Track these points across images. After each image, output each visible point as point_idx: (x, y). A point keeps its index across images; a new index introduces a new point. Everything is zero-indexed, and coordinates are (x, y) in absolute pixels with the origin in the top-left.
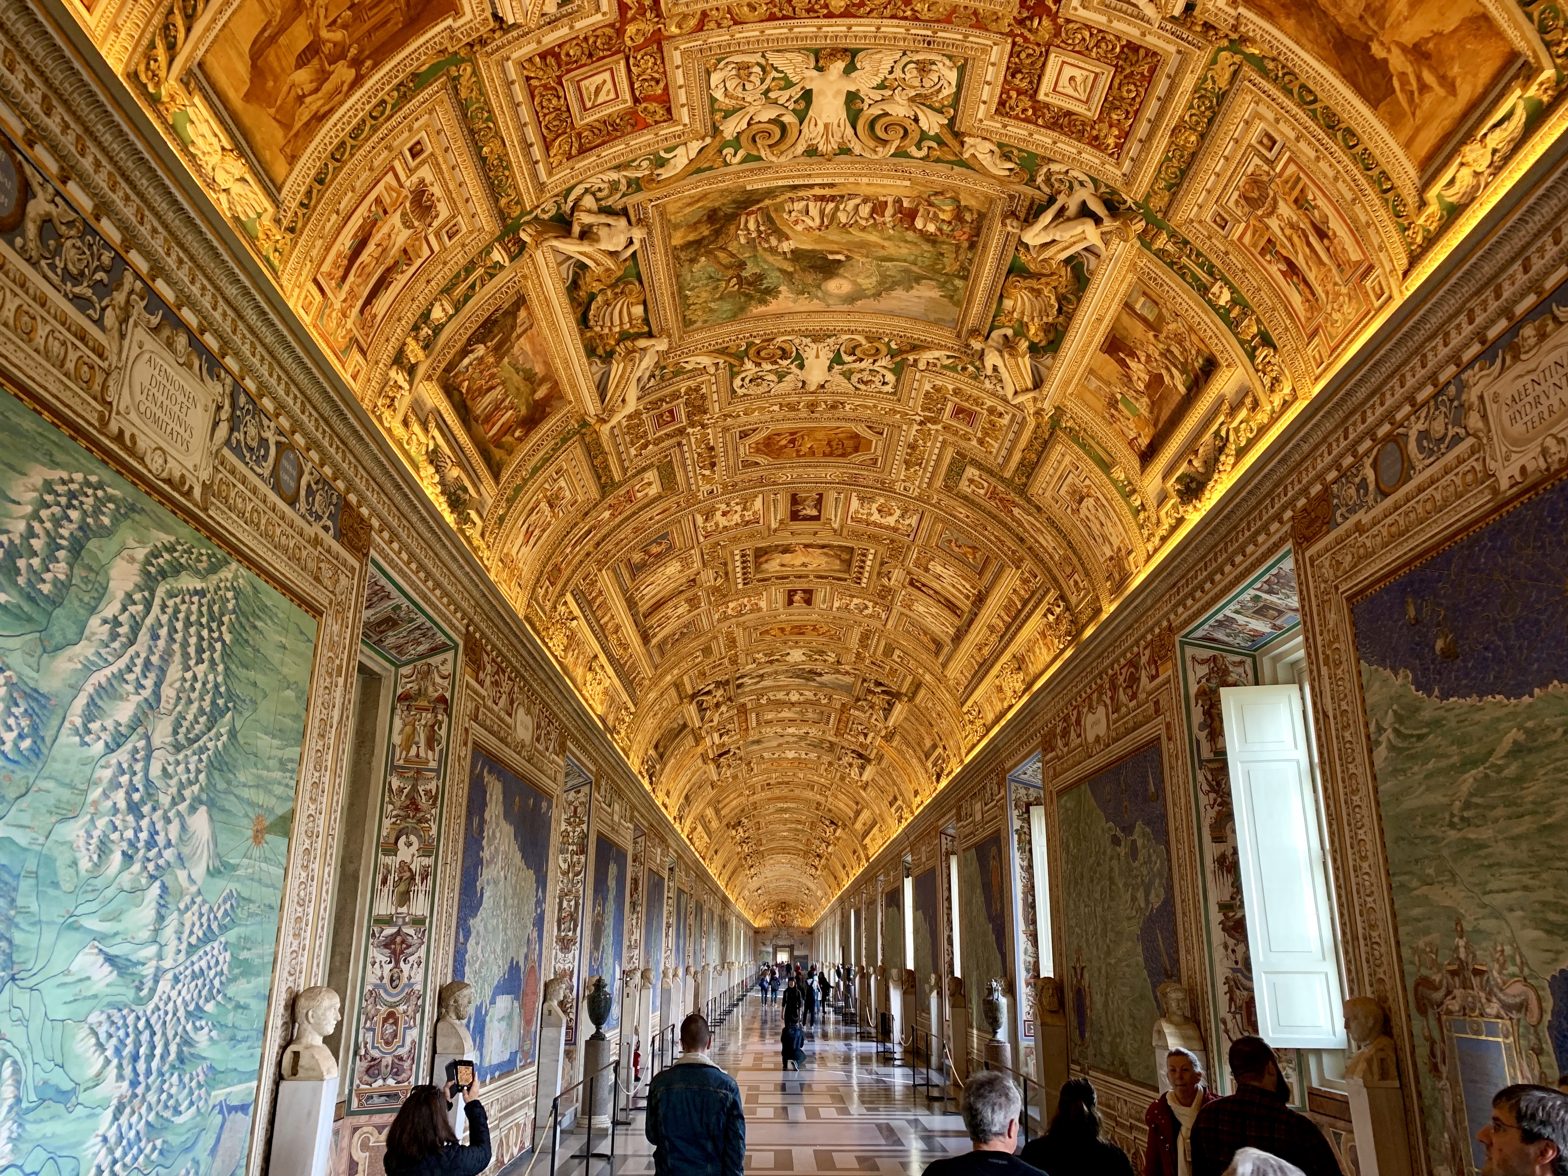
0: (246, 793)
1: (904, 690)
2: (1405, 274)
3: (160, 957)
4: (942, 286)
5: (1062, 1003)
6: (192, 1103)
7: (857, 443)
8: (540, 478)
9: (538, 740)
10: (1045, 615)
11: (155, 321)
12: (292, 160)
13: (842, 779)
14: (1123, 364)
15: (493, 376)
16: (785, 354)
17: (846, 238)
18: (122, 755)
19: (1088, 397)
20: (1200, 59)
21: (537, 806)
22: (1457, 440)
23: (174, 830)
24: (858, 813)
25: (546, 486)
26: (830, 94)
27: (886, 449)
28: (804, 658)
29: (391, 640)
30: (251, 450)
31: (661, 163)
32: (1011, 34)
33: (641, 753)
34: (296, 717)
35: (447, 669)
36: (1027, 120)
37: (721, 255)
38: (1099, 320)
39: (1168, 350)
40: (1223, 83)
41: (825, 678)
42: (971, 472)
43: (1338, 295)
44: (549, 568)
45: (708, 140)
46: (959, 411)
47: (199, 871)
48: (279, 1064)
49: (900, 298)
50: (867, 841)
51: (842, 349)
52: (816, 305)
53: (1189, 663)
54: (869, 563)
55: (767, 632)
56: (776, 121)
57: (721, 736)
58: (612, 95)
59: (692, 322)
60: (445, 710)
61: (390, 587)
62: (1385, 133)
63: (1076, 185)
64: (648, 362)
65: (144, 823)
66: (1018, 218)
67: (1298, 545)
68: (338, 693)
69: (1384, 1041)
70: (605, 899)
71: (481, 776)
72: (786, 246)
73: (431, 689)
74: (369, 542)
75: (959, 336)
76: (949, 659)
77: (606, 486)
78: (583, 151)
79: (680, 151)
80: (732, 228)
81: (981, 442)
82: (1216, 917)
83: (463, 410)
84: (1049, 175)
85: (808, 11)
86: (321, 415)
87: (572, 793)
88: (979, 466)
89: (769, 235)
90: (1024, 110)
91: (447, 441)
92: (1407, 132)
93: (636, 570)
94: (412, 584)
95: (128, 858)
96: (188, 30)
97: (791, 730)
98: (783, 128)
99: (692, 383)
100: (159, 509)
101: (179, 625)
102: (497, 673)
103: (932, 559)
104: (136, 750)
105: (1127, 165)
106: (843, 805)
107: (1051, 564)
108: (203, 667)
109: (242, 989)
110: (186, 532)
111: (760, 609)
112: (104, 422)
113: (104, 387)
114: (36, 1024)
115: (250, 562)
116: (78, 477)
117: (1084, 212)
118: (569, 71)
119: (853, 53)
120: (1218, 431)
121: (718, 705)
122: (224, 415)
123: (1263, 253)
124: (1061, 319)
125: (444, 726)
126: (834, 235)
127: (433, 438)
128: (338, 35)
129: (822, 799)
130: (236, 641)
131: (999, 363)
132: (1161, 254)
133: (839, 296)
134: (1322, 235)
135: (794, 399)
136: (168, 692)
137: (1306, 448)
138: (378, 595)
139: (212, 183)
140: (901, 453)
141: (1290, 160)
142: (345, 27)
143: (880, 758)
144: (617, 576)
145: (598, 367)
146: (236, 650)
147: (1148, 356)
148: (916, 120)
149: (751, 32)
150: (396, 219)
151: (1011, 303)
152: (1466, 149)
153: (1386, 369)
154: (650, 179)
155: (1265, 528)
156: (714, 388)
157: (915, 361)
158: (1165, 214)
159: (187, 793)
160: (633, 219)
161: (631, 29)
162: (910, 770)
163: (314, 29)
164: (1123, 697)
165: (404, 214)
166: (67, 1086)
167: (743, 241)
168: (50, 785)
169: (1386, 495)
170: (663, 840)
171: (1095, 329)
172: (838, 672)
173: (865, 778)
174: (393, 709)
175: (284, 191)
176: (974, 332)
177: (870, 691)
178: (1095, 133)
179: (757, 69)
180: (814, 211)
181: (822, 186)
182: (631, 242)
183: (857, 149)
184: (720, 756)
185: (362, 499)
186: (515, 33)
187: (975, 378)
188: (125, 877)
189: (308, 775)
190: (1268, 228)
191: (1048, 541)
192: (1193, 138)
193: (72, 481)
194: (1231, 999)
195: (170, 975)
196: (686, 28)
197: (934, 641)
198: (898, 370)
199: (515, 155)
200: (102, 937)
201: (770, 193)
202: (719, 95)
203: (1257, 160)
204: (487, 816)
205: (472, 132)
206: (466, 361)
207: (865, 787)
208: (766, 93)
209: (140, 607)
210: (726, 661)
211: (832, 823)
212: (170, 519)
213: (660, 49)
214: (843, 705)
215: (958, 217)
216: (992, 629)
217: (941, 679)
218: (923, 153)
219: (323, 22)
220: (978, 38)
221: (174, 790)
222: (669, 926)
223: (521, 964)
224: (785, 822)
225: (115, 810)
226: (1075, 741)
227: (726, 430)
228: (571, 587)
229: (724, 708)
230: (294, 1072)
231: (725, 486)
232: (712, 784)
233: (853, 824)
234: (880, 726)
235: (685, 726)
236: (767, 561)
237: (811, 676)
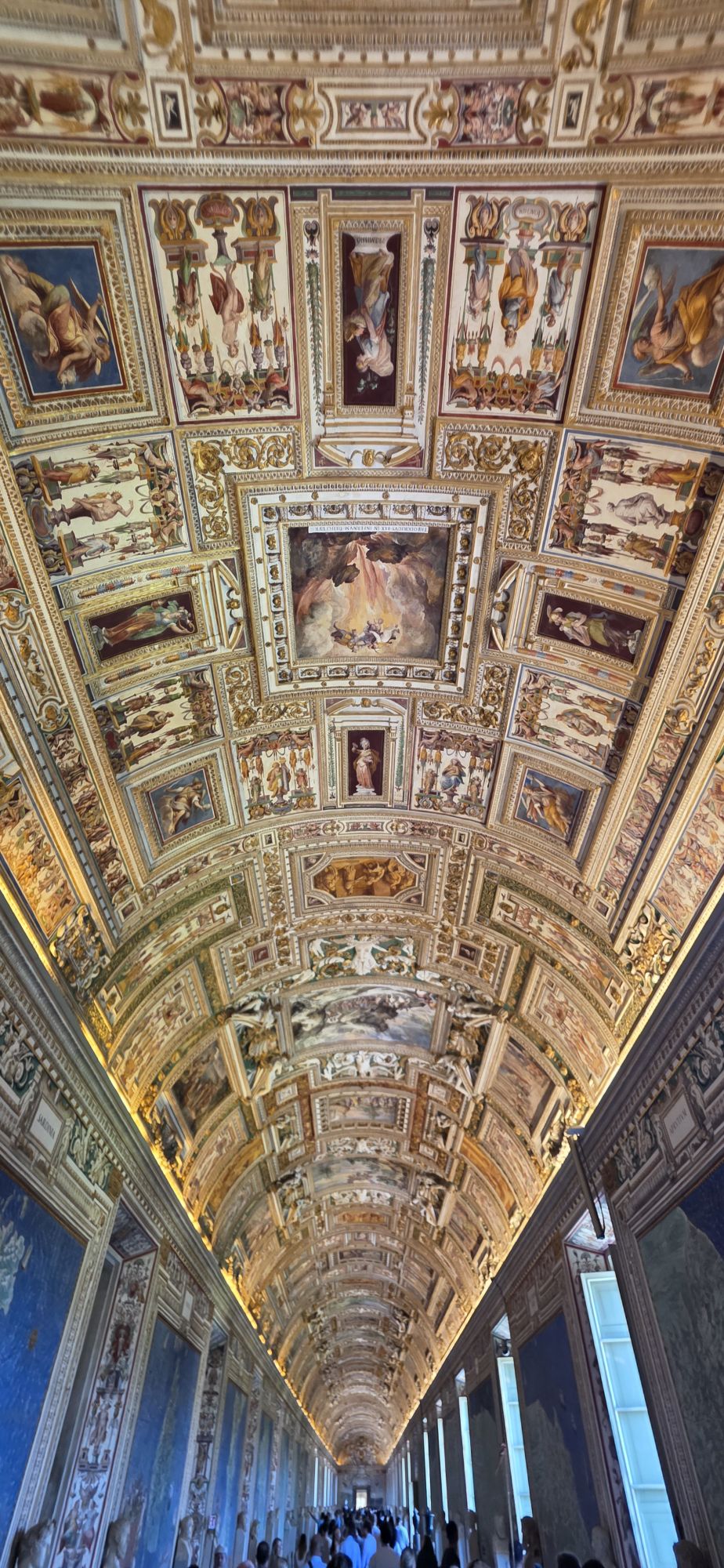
1: (504, 994)
13: (416, 1236)
24: (431, 1289)
28: (374, 965)
33: (146, 1087)
57: (281, 1139)
76: (591, 839)
97: (362, 1147)
106: (416, 1281)
143: (462, 1173)
162: (503, 1172)
172: (415, 1001)
173: (442, 1222)
177: (456, 1026)
184: (283, 1180)
207: (442, 1237)
210: (272, 943)
211: (405, 1314)
214: (421, 1076)
217: (572, 912)
224: (361, 1320)
232: (279, 1233)
233: (426, 1309)
234: (467, 1094)
235: (226, 1088)
236: (313, 606)
237: (378, 1014)
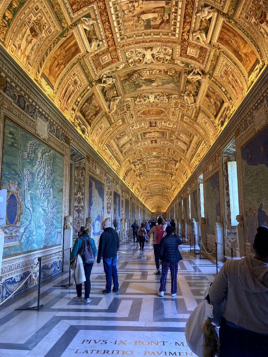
0: (56, 186)
1: (178, 160)
2: (247, 91)
3: (48, 210)
4: (175, 84)
5: (205, 222)
6: (54, 231)
7: (162, 112)
8: (98, 124)
9: (101, 173)
10: (202, 146)
11: (40, 115)
12: (55, 82)
13: (168, 179)
14: (210, 99)
15: (89, 108)
16: (145, 97)
17: (155, 76)
18: (42, 181)
19: (205, 105)
20: (213, 51)
21: (102, 186)
22: (252, 122)
23: (48, 191)
24: (172, 186)
25: (100, 125)
26: (148, 55)
27: (168, 113)
28: (156, 154)
29: (74, 158)
30: (53, 131)
31: (118, 68)
32: (180, 44)
33: (122, 175)
34: (62, 173)
35: (84, 162)
36: (186, 57)
37: (130, 81)
38: (204, 91)
39: (216, 98)
40: (218, 54)
41: (162, 158)
42: (185, 117)
43: (239, 92)
44: (101, 140)
45: (126, 63)
46: (181, 106)
47: (52, 197)
48: (64, 227)
49: (167, 86)
50: (174, 192)
51: (157, 95)
52: (150, 88)
53: (223, 157)
54: (167, 135)
55: (148, 149)
56: (139, 59)
57: (140, 171)
58: (108, 59)
59: (126, 93)
60: (84, 170)
61: (74, 149)
62: (243, 67)
63: (196, 68)
64: (117, 101)
65: (45, 190)
66: (187, 73)
67: (235, 137)
68: (68, 169)
69: (242, 222)
70: (116, 204)
71: (91, 181)
72: (143, 78)
73: (81, 166)
74: (70, 142)
75: (179, 92)
76: (186, 153)
77: (111, 124)
78: (103, 68)
79: (121, 65)
80: (132, 76)
81: (187, 112)
82: (226, 204)
83: (84, 115)
84: (191, 67)
85: (143, 42)
86: (62, 123)
87: (108, 184)
88: (187, 116)
89: (139, 77)
90: (185, 56)
91: (81, 121)
92: (246, 67)
93: (118, 139)
94: (77, 148)
95: (43, 195)
96: (41, 68)
97: (155, 169)
98: (140, 60)
99: (127, 103)
100: (42, 144)
101: (46, 161)
102: (92, 162)
103: (180, 134)
104: (43, 180)
105: (204, 66)
106: (169, 185)
107: (202, 136)
108: (50, 167)
109: (58, 215)
110: (46, 146)
111: (146, 144)
112: (36, 133)
113: (35, 127)
114: (36, 217)
115: (54, 149)
116: (34, 142)
117: (198, 74)
118: (100, 57)
119: (152, 48)
120: (225, 114)
121: (138, 164)
122: (49, 127)
123: (229, 83)
124: (197, 90)
125: (84, 172)
126: (152, 76)
127: (79, 121)
128: (62, 61)
129: (164, 183)
130: (53, 162)
131: (187, 98)
132: (212, 81)
133: (155, 86)
134: (237, 82)
135: (148, 104)
136: (46, 171)
137: (236, 120)
138: (72, 150)
139: (45, 90)
140: (171, 114)
141: (231, 68)
142: (63, 59)
143: (175, 174)
144: (115, 141)
145: (108, 103)
146: (53, 163)
147: (213, 98)
148: (165, 57)
149: (133, 46)
150: (71, 86)
151: (188, 87)
152: (252, 73)
153: (244, 108)
154: (116, 71)
155: (231, 133)
156: (131, 104)
157: (171, 97)
158: (212, 74)
159: (49, 186)
160: (113, 77)
161: (110, 48)
162: (181, 177)
163: (58, 61)
164: (214, 163)
165: (73, 85)
166: (40, 226)
167: (134, 78)
168: (34, 185)
169: (245, 130)
170: (128, 193)
171: (203, 93)
172: (164, 156)
174: (75, 170)
175: (54, 87)
176: (182, 92)
177: (171, 160)
178: (198, 60)
179: (134, 51)
180: (148, 72)
181: (149, 68)
182: (113, 81)
183: (155, 62)
184: (140, 175)
185: (69, 135)
186: (90, 53)
187: (184, 100)
188: (44, 198)
189: (64, 183)
190: (229, 79)
191: (201, 131)
192: (215, 62)
193: (33, 142)
194: (228, 218)
195: (50, 212)
196: (120, 47)
197: (183, 150)
198: (168, 98)
199: (91, 71)
200: (42, 206)
201: (139, 70)
202: (128, 56)
203: (225, 67)
204: (92, 188)
205: (83, 69)
206: (84, 106)
207: (173, 180)
208: (136, 55)
209: (42, 159)
210: (139, 155)
211: (167, 188)
212: (44, 145)
213: (116, 51)
214: (166, 163)
215: (176, 72)
216: (194, 148)
217: (185, 158)
218: (167, 62)
219: (59, 60)
220: (174, 45)
221: (48, 186)
222: (130, 211)
223: (100, 215)
224: (157, 189)
225: (42, 189)
226: (207, 171)
227: (134, 111)
228: (105, 144)
229: (140, 165)
230: (66, 228)
231: (135, 121)
232: (139, 181)
233: (171, 189)
234: (174, 168)
235: (131, 169)
236: (146, 135)
237: (158, 157)
